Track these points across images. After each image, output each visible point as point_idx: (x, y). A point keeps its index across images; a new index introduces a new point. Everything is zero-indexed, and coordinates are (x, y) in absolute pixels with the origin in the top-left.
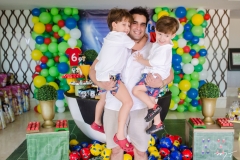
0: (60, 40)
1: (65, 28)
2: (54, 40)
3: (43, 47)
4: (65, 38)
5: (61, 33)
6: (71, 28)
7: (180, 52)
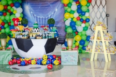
0: (11, 14)
1: (14, 8)
2: (8, 13)
3: (3, 18)
4: (14, 13)
5: (12, 10)
6: (17, 7)
7: (75, 20)
